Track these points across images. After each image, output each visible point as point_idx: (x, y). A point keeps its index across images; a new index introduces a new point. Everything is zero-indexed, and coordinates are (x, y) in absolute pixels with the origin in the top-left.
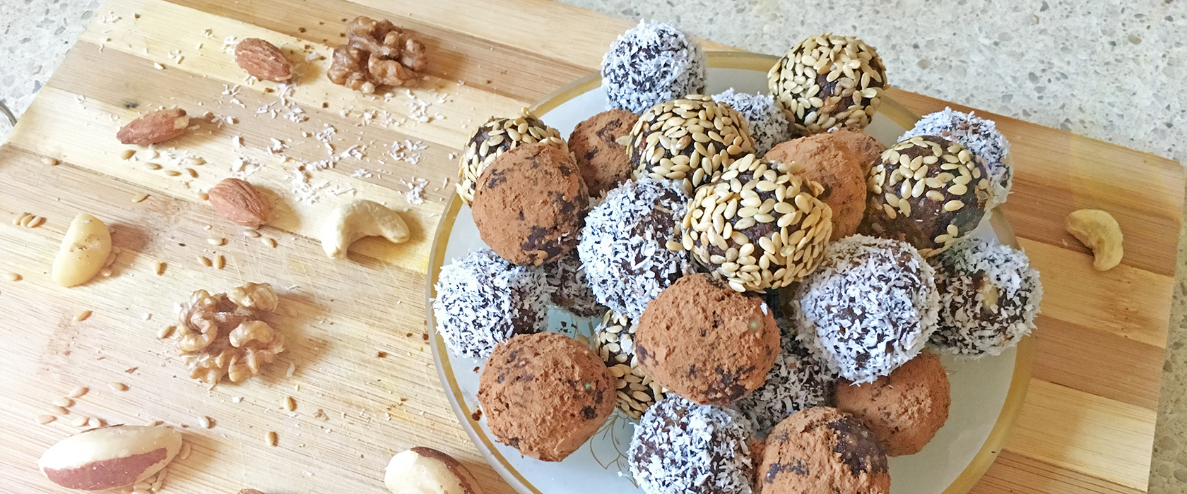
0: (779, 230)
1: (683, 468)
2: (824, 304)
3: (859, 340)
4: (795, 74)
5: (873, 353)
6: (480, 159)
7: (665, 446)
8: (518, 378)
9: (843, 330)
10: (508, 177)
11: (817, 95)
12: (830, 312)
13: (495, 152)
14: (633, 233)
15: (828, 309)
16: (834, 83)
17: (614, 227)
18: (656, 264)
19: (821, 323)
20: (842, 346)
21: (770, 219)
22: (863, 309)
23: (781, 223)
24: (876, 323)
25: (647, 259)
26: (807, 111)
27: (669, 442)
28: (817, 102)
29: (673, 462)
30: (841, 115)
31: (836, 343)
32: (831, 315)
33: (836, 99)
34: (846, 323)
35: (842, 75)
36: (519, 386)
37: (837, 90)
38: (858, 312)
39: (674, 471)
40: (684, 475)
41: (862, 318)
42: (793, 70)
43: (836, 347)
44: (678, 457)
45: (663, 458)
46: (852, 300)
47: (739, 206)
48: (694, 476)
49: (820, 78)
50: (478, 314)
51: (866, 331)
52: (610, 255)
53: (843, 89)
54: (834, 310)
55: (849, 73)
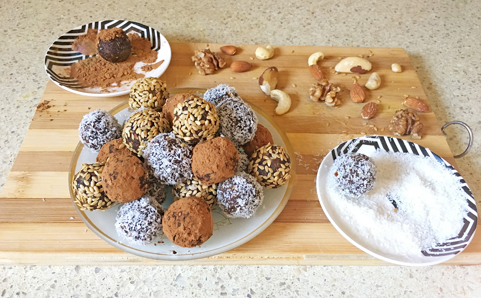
0: (208, 112)
1: (248, 193)
2: (229, 126)
3: (246, 126)
4: (141, 96)
5: (251, 126)
6: (88, 187)
7: (238, 193)
8: (184, 218)
9: (240, 127)
10: (118, 171)
11: (153, 96)
12: (233, 126)
13: (91, 180)
14: (170, 151)
15: (232, 126)
16: (154, 90)
17: (162, 155)
18: (184, 153)
19: (233, 131)
20: (243, 131)
21: (204, 111)
22: (240, 117)
23: (207, 110)
24: (246, 117)
25: (181, 154)
26: (154, 103)
27: (237, 192)
28: (155, 98)
29: (244, 195)
30: (163, 97)
31: (241, 132)
32: (234, 126)
33: (159, 93)
34: (239, 124)
35: (154, 86)
36: (187, 219)
37: (157, 91)
38: (239, 119)
39: (247, 197)
40: (249, 195)
41: (241, 119)
42: (140, 96)
43: (242, 133)
44: (244, 192)
45: (240, 197)
46: (235, 117)
47: (193, 115)
48: (252, 193)
49: (150, 91)
50: (147, 220)
51: (245, 122)
52: (169, 163)
53: (158, 89)
54: (234, 124)
55: (155, 84)
